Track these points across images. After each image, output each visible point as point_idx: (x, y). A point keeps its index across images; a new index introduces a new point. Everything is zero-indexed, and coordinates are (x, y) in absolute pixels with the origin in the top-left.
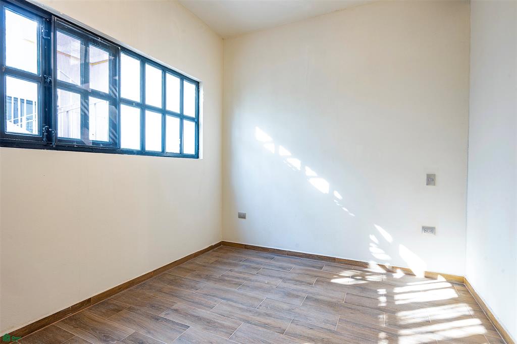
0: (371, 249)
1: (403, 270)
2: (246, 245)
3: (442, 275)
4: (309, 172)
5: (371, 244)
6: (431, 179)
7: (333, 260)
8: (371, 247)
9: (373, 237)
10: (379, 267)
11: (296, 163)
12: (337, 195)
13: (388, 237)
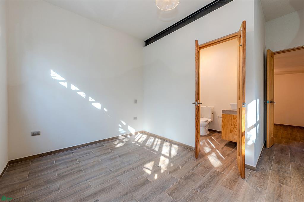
0: (119, 130)
1: (129, 134)
2: (40, 154)
3: (139, 132)
4: (91, 99)
5: (119, 128)
6: (136, 101)
7: (104, 140)
8: (119, 129)
9: (120, 126)
10: (122, 137)
11: (83, 94)
12: (105, 110)
13: (124, 124)
